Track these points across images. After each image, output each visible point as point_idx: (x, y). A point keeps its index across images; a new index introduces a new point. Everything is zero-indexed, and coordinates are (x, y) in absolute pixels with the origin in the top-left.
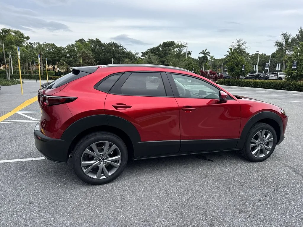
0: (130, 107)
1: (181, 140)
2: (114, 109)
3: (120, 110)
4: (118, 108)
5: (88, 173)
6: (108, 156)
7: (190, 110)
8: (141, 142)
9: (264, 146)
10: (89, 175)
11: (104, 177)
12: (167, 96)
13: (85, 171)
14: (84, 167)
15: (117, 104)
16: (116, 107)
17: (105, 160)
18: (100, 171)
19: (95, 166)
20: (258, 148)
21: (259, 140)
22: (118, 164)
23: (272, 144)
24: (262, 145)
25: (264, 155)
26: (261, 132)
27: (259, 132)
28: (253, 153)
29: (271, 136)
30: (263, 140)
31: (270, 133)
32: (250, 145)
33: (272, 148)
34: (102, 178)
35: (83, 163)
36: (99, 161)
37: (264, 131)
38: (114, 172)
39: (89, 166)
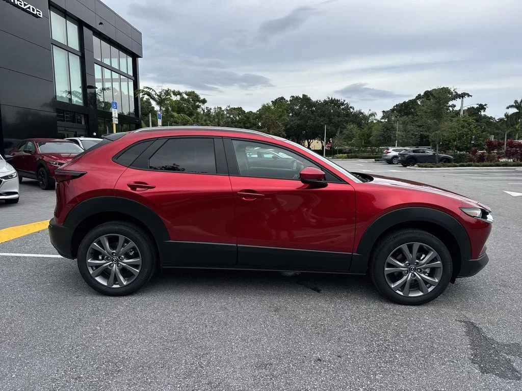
0: (154, 187)
1: (238, 245)
2: (129, 189)
3: (139, 191)
4: (138, 189)
5: (96, 276)
6: (123, 256)
7: (255, 197)
8: (170, 241)
9: (420, 276)
10: (98, 279)
11: (118, 286)
12: (217, 173)
13: (91, 272)
14: (92, 267)
15: (136, 182)
16: (133, 187)
17: (120, 262)
18: (112, 277)
19: (106, 268)
20: (405, 278)
21: (407, 262)
22: (137, 269)
23: (440, 273)
24: (415, 273)
25: (421, 294)
26: (410, 248)
27: (404, 247)
28: (393, 286)
29: (435, 257)
30: (417, 262)
31: (432, 251)
32: (384, 269)
33: (440, 281)
34: (115, 286)
35: (89, 261)
36: (111, 262)
37: (416, 246)
38: (132, 281)
39: (97, 266)
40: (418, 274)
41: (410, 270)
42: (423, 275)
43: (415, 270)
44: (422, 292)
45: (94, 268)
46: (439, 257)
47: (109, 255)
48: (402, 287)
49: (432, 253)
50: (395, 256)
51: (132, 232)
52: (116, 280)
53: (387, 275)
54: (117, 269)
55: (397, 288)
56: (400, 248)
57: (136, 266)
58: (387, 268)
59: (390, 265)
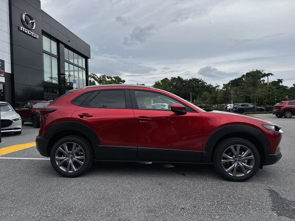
0: (92, 116)
1: (138, 147)
2: (79, 118)
3: (85, 118)
4: (84, 117)
6: (75, 155)
7: (145, 120)
8: (101, 146)
10: (60, 167)
11: (72, 172)
12: (126, 108)
13: (57, 164)
15: (83, 114)
16: (81, 116)
17: (73, 158)
18: (69, 167)
19: (66, 161)
20: (233, 165)
21: (234, 156)
22: (83, 162)
23: (253, 163)
24: (239, 162)
25: (244, 175)
26: (235, 148)
27: (232, 147)
28: (226, 171)
29: (250, 153)
30: (240, 156)
31: (248, 149)
32: (221, 160)
33: (254, 167)
34: (70, 172)
35: (56, 157)
36: (68, 158)
37: (239, 146)
38: (79, 169)
39: (61, 160)
40: (241, 163)
41: (236, 161)
42: (243, 164)
43: (239, 161)
44: (244, 174)
45: (59, 162)
46: (252, 153)
47: (67, 154)
48: (232, 171)
49: (248, 150)
50: (227, 153)
51: (80, 141)
52: (71, 168)
53: (223, 164)
54: (71, 162)
55: (229, 171)
56: (229, 148)
57: (82, 160)
58: (223, 160)
59: (224, 158)
